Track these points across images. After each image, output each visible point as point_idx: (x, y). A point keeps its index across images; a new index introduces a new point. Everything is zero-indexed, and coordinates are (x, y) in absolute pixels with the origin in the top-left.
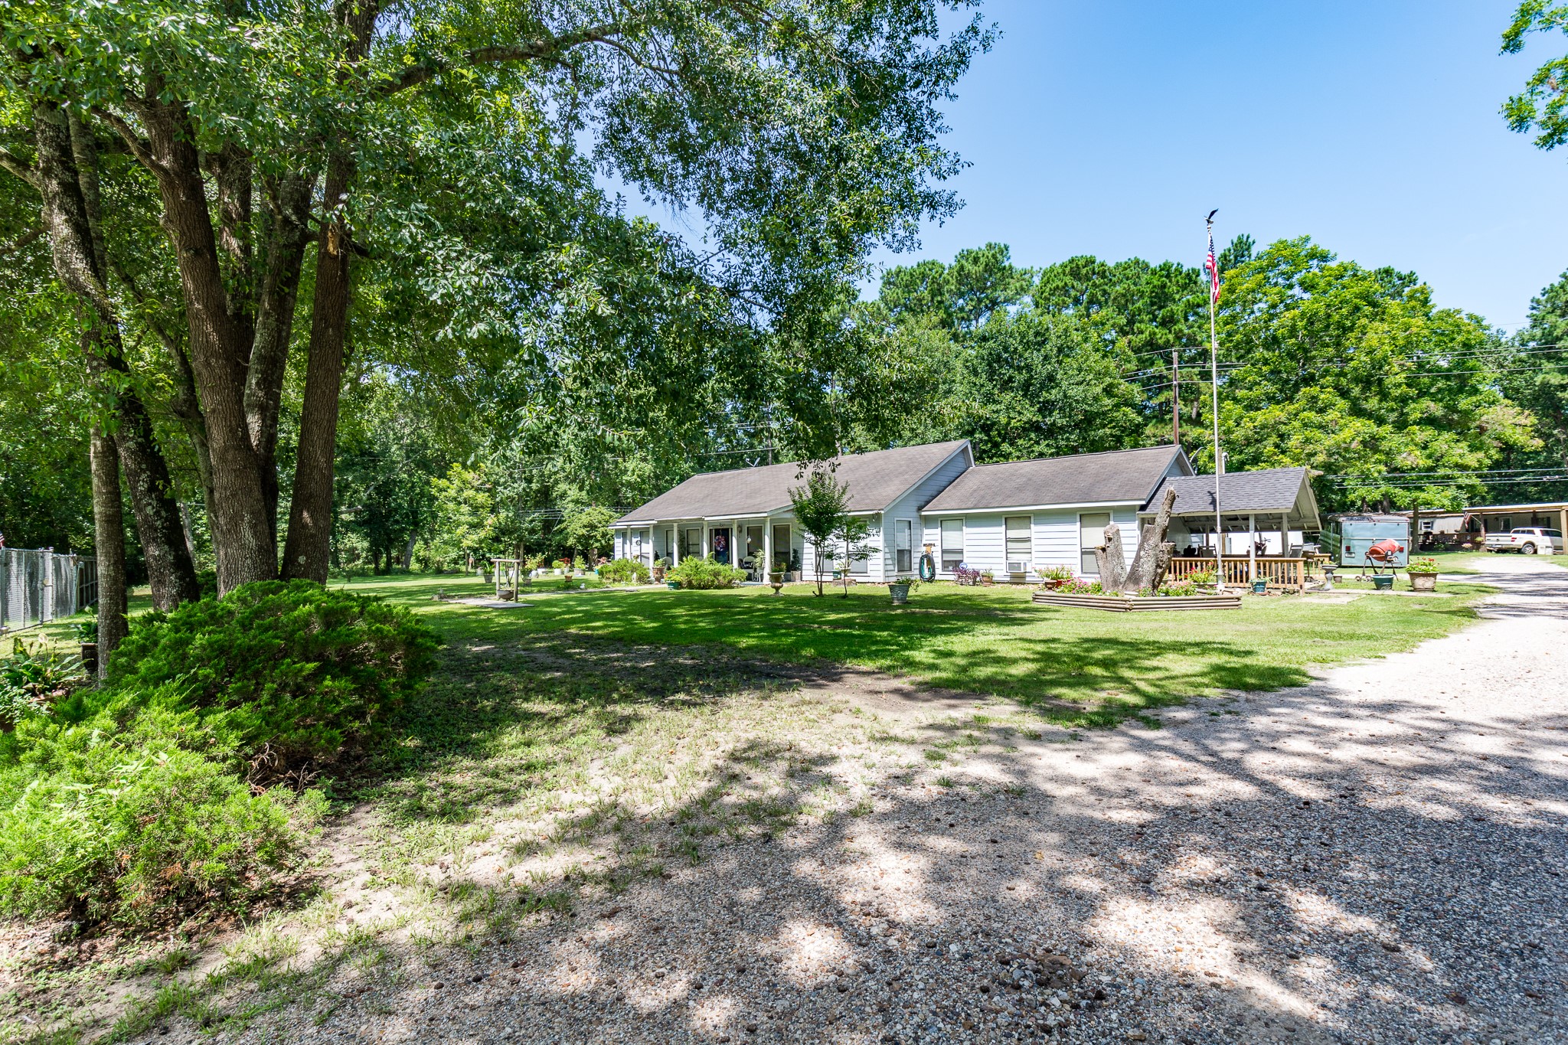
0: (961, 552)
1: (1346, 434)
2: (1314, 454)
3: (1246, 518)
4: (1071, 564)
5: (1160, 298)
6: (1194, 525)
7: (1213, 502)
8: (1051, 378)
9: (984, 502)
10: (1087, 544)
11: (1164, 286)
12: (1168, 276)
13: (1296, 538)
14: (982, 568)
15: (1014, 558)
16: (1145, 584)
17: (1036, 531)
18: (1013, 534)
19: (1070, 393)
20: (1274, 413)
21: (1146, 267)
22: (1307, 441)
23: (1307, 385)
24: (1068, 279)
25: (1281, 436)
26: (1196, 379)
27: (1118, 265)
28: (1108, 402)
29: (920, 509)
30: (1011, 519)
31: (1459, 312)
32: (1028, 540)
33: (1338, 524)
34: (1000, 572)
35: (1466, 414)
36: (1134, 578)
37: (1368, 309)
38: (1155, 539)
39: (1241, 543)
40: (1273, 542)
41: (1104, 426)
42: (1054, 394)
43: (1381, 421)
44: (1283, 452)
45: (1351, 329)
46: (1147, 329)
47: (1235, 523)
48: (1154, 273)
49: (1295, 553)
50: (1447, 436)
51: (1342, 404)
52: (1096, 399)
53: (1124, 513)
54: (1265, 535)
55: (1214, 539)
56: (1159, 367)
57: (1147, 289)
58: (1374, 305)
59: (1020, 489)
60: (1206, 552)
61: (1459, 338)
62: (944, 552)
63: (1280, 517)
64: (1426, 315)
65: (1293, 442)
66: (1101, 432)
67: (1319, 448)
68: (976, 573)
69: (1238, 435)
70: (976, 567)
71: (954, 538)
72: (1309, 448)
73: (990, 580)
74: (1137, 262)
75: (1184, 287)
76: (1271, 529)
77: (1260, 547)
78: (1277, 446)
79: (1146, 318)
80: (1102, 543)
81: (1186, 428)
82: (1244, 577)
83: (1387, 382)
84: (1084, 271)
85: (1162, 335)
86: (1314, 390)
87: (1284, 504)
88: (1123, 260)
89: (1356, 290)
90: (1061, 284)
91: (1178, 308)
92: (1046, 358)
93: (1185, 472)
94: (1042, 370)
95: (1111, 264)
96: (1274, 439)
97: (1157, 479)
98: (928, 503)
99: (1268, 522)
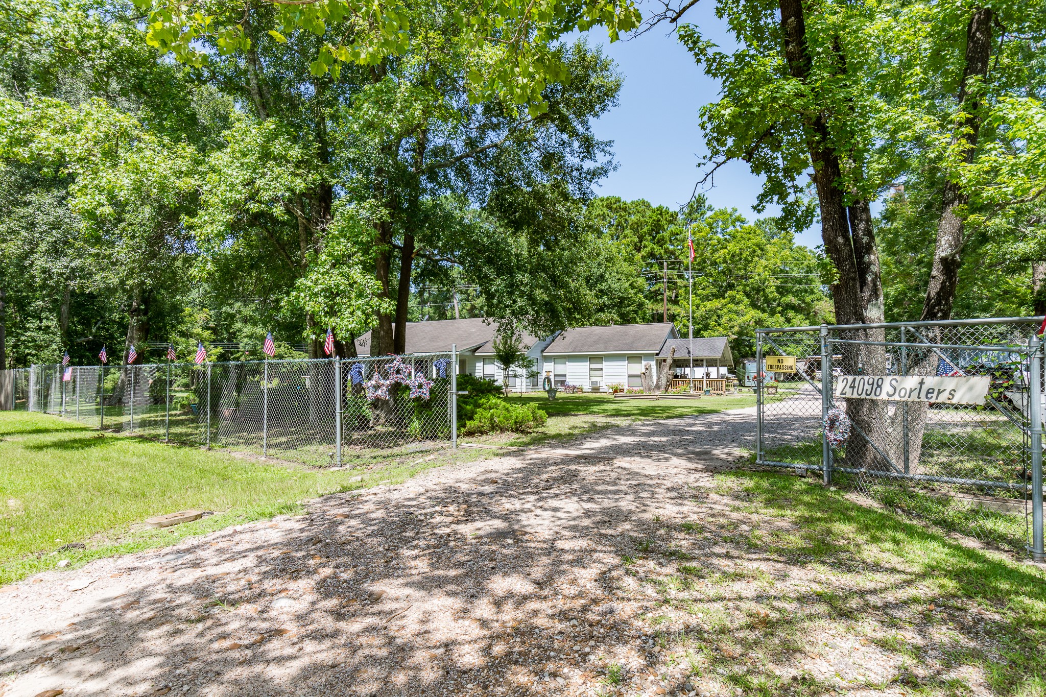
0: (565, 376)
1: (748, 317)
2: (733, 327)
3: (702, 360)
4: (623, 382)
5: (657, 227)
6: (678, 363)
7: (689, 352)
8: (602, 276)
9: (578, 349)
10: (632, 372)
11: (659, 220)
12: (661, 214)
13: (724, 370)
14: (577, 384)
15: (594, 379)
16: (663, 389)
17: (605, 365)
18: (594, 366)
19: (612, 285)
20: (716, 304)
21: (649, 206)
22: (730, 320)
23: (731, 290)
24: (605, 210)
25: (719, 316)
26: (675, 277)
27: (633, 203)
28: (631, 291)
29: (542, 351)
30: (593, 359)
31: (806, 248)
32: (601, 370)
33: (744, 364)
34: (587, 387)
35: (808, 304)
36: (658, 387)
37: (759, 252)
38: (666, 369)
39: (699, 372)
40: (713, 371)
41: (629, 306)
42: (604, 286)
43: (764, 311)
44: (719, 325)
45: (751, 261)
46: (649, 245)
47: (698, 363)
48: (654, 211)
49: (723, 377)
50: (800, 316)
51: (746, 301)
52: (626, 289)
53: (648, 356)
54: (710, 369)
55: (688, 370)
56: (656, 268)
57: (650, 221)
58: (762, 250)
59: (596, 342)
60: (684, 376)
61: (806, 263)
62: (555, 376)
63: (716, 360)
64: (791, 249)
65: (724, 320)
66: (628, 309)
67: (736, 323)
68: (574, 387)
69: (698, 314)
70: (575, 384)
71: (560, 368)
72: (731, 324)
73: (581, 390)
74: (644, 202)
75: (670, 222)
76: (712, 366)
77: (708, 375)
78: (716, 321)
79: (649, 238)
80: (644, 371)
81: (670, 306)
82: (701, 389)
83: (767, 290)
84: (615, 206)
85: (658, 250)
86: (734, 293)
87: (718, 355)
88: (635, 199)
89: (754, 241)
90: (601, 213)
91: (666, 235)
92: (599, 264)
93: (675, 337)
94: (597, 271)
95: (629, 202)
96: (715, 317)
97: (663, 340)
98: (546, 348)
99: (711, 363)
